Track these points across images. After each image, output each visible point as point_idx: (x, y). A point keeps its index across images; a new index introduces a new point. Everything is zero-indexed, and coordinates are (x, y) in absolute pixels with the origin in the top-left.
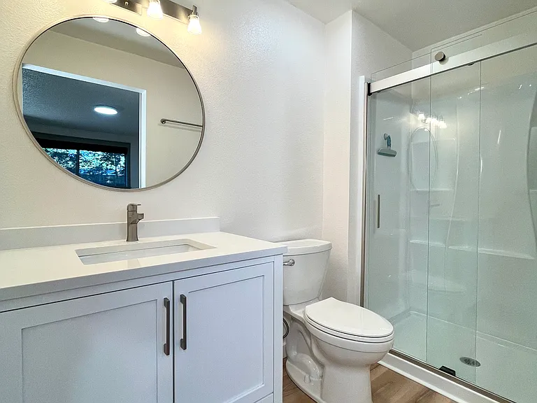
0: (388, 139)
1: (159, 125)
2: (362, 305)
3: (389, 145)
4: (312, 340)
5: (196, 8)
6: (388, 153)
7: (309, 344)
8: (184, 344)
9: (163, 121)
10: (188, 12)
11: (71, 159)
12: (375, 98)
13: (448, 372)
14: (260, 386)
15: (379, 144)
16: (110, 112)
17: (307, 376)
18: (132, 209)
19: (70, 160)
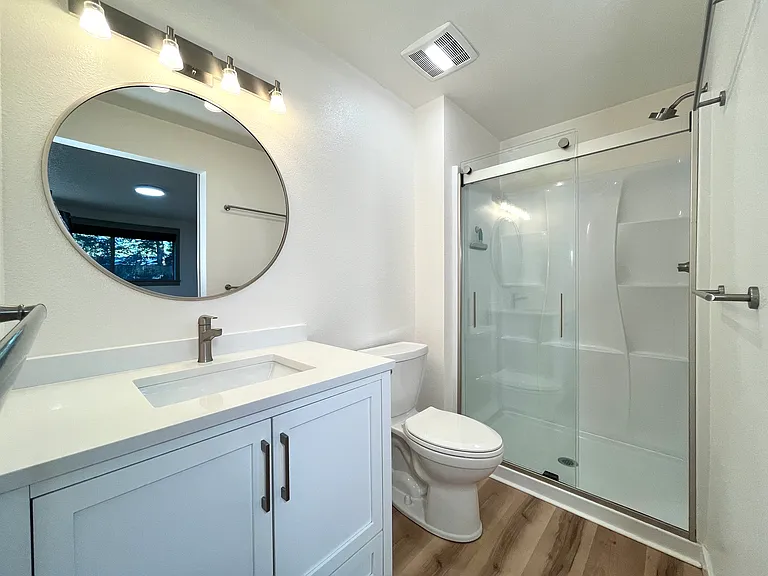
0: (480, 232)
1: (222, 211)
2: (459, 412)
3: (481, 238)
4: (414, 457)
5: (279, 83)
6: (479, 246)
7: (409, 460)
8: (286, 495)
9: (227, 208)
10: (269, 88)
11: (102, 245)
12: (467, 189)
13: (551, 477)
14: (369, 525)
15: (471, 237)
16: (156, 193)
17: (408, 497)
18: (205, 323)
19: (99, 247)
